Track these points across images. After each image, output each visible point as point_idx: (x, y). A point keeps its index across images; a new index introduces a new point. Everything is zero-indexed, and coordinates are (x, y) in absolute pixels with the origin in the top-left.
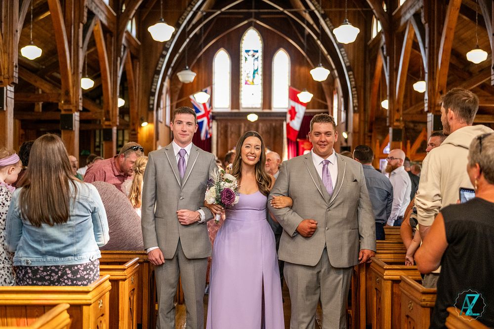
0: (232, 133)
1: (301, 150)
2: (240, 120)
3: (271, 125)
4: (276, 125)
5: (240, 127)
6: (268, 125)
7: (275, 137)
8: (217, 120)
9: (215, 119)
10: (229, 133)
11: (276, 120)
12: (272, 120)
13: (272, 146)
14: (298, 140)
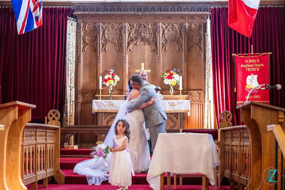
0: (106, 41)
1: (240, 75)
2: (122, 16)
3: (181, 26)
4: (190, 27)
5: (121, 30)
6: (176, 26)
7: (189, 50)
8: (75, 17)
9: (72, 16)
10: (101, 42)
11: (192, 17)
12: (183, 17)
13: (184, 66)
14: (233, 54)
